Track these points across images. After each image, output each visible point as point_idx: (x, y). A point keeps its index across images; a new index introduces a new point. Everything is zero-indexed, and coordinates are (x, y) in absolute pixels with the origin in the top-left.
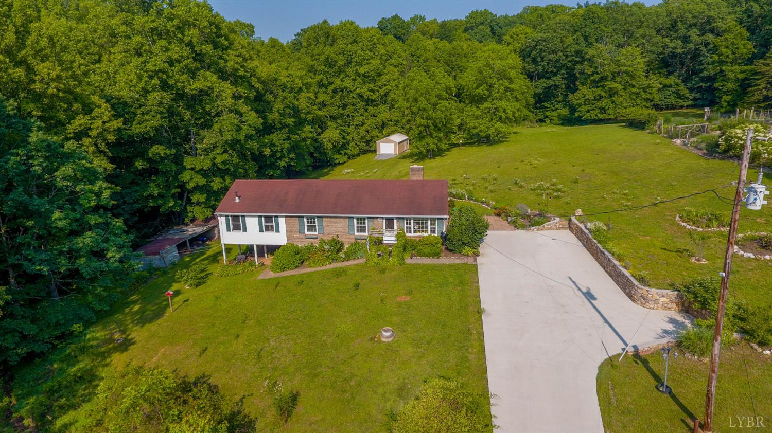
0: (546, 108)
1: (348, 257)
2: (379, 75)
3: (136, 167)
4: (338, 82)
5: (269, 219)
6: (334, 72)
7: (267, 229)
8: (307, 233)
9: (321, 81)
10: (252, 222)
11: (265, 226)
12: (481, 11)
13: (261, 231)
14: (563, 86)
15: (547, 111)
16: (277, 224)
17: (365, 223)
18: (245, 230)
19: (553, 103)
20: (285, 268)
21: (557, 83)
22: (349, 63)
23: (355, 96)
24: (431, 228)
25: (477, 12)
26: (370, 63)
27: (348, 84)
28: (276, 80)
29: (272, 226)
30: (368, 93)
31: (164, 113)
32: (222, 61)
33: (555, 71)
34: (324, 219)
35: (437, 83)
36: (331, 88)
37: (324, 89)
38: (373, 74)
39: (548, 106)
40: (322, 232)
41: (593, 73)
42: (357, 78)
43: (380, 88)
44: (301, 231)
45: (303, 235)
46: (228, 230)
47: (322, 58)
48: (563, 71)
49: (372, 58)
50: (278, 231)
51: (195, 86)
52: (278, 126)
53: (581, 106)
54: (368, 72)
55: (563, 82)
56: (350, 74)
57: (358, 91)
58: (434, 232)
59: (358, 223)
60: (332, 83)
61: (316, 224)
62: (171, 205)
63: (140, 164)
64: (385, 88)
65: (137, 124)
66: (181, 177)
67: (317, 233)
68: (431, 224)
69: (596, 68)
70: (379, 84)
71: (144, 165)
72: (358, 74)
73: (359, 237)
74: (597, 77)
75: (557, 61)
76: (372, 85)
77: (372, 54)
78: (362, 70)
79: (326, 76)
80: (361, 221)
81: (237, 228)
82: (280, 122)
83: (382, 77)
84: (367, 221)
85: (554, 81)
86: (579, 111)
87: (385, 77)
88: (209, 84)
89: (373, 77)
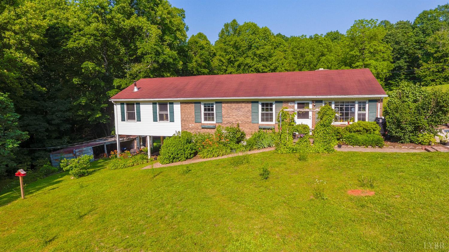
0: (392, 84)
1: (251, 146)
2: (270, 56)
3: (73, 82)
4: (241, 59)
5: (163, 105)
6: (239, 53)
7: (162, 118)
8: (203, 122)
9: (230, 58)
10: (146, 110)
11: (160, 115)
12: (334, 32)
13: (155, 120)
14: (406, 67)
15: (392, 86)
16: (172, 112)
17: (271, 110)
18: (139, 120)
19: (397, 81)
20: (174, 158)
21: (401, 64)
22: (250, 47)
23: (253, 70)
24: (359, 115)
25: (331, 32)
26: (264, 48)
27: (248, 61)
28: (197, 43)
29: (167, 115)
30: (262, 67)
31: (98, 37)
32: (153, 12)
33: (399, 56)
34: (223, 105)
35: (320, 43)
36: (236, 64)
37: (232, 65)
38: (266, 55)
39: (393, 82)
40: (220, 121)
41: (436, 52)
42: (255, 57)
43: (271, 65)
44: (198, 121)
45: (198, 124)
46: (123, 120)
47: (232, 43)
48: (405, 56)
49: (265, 45)
50: (172, 120)
51: (127, 23)
52: (195, 73)
53: (426, 77)
54: (262, 54)
55: (406, 64)
56: (249, 55)
57: (256, 66)
58: (364, 120)
59: (263, 110)
60: (237, 61)
61: (215, 112)
62: (98, 116)
63: (76, 80)
64: (274, 64)
65: (72, 41)
66: (109, 93)
67: (214, 122)
68: (359, 109)
69: (438, 48)
70: (270, 62)
71: (79, 81)
72: (255, 55)
73: (263, 127)
74: (439, 54)
75: (401, 49)
76: (265, 63)
77: (266, 42)
78: (258, 52)
79: (234, 55)
80: (267, 106)
81: (131, 117)
82: (197, 70)
83: (272, 58)
84: (274, 106)
85: (398, 63)
86: (425, 81)
87: (274, 58)
88: (140, 24)
89: (266, 57)
